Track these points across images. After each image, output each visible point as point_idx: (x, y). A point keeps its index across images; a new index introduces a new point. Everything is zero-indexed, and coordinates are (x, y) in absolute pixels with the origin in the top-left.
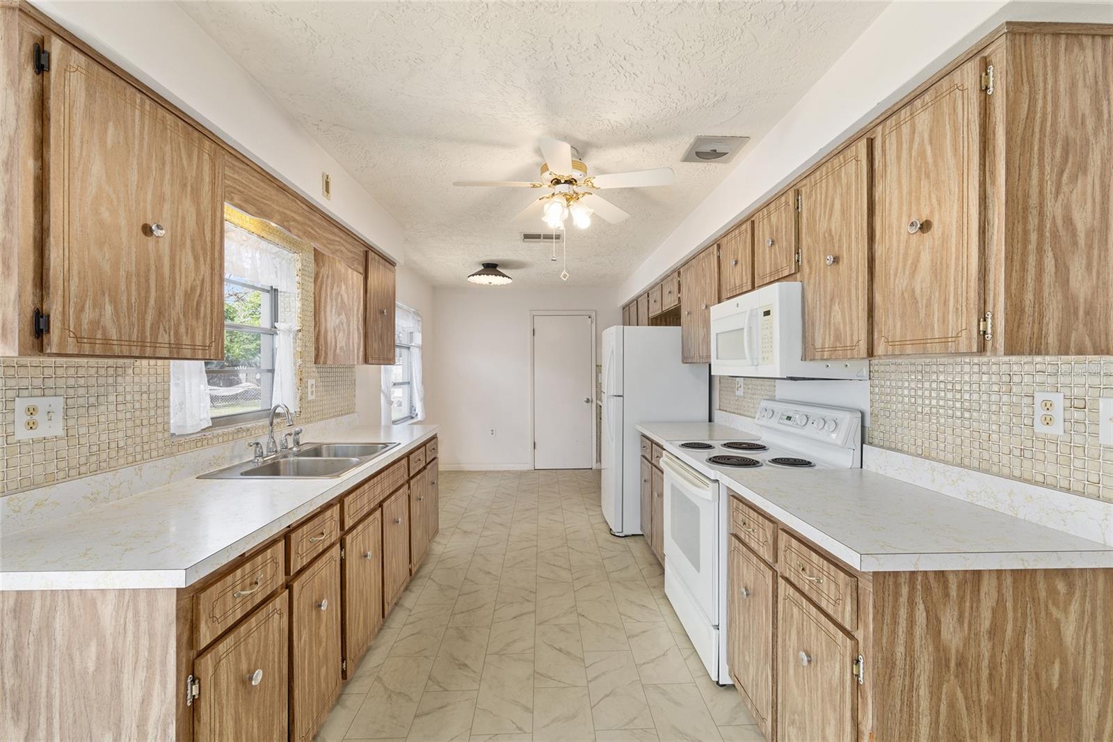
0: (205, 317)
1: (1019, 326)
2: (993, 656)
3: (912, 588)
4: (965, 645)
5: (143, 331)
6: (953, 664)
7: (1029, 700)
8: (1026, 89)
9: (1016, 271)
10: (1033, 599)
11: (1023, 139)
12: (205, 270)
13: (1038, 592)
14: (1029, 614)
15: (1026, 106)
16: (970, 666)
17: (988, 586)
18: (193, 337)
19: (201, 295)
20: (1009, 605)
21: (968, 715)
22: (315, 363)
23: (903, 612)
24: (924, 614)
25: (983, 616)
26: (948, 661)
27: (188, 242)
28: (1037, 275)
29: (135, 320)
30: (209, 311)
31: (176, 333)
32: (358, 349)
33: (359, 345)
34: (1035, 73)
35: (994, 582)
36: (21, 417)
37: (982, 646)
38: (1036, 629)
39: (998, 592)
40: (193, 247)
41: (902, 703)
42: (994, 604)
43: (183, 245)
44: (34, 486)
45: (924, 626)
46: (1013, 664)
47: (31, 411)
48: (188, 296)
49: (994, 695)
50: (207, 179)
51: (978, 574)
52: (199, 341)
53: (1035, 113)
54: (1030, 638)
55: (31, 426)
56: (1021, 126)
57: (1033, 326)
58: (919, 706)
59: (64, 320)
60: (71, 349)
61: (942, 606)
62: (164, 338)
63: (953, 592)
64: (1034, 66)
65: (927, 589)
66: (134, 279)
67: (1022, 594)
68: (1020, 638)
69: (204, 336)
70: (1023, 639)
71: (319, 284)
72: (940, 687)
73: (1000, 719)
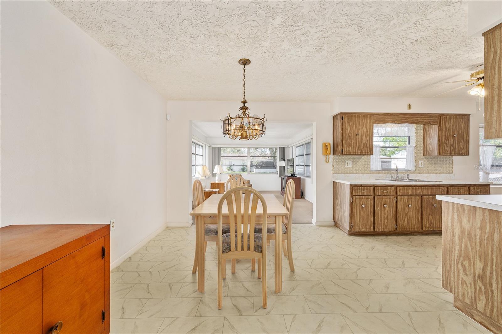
0: (368, 147)
1: (490, 129)
2: (481, 237)
3: (453, 208)
4: (470, 229)
5: (356, 150)
6: (466, 234)
7: (496, 256)
8: (493, 50)
9: (489, 111)
10: (498, 222)
11: (491, 67)
12: (368, 139)
13: (500, 220)
14: (496, 227)
15: (492, 56)
16: (472, 236)
17: (479, 213)
18: (365, 151)
19: (367, 143)
20: (488, 221)
21: (472, 251)
22: (423, 156)
23: (450, 214)
24: (457, 216)
25: (477, 222)
26: (464, 233)
27: (364, 135)
28: (498, 111)
29: (354, 149)
30: (369, 146)
31: (362, 150)
32: (436, 150)
33: (436, 149)
34: (496, 43)
35: (481, 212)
36: (346, 164)
37: (477, 231)
38: (499, 232)
39: (483, 216)
40: (365, 135)
41: (450, 239)
42: (482, 219)
43: (363, 135)
44: (348, 173)
45: (457, 220)
46: (489, 241)
47: (348, 163)
48: (364, 144)
49: (482, 248)
50: (368, 122)
51: (475, 208)
52: (366, 151)
53: (496, 56)
54: (497, 235)
55: (348, 165)
56: (490, 63)
57: (496, 128)
58: (455, 242)
59: (345, 150)
60: (345, 154)
61: (463, 215)
62: (359, 151)
63: (466, 212)
64: (496, 40)
65: (458, 210)
66: (354, 143)
67: (493, 219)
68: (493, 234)
69: (368, 151)
70: (494, 234)
71: (424, 131)
72: (462, 239)
73: (484, 257)
